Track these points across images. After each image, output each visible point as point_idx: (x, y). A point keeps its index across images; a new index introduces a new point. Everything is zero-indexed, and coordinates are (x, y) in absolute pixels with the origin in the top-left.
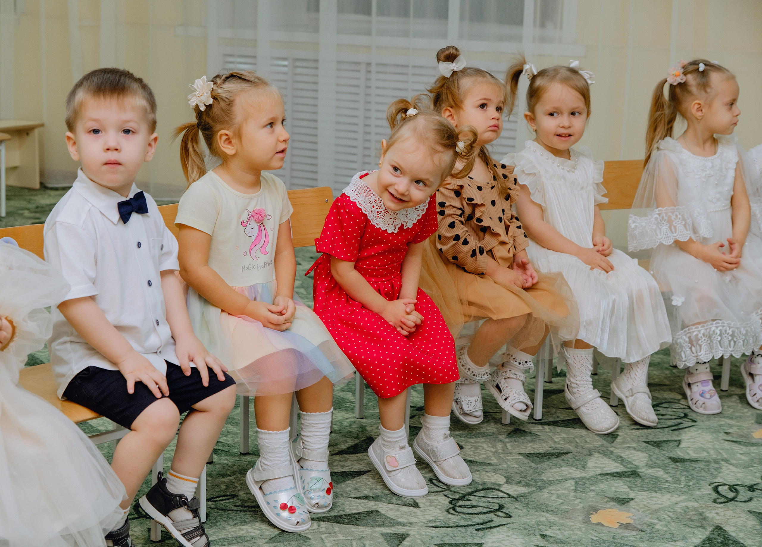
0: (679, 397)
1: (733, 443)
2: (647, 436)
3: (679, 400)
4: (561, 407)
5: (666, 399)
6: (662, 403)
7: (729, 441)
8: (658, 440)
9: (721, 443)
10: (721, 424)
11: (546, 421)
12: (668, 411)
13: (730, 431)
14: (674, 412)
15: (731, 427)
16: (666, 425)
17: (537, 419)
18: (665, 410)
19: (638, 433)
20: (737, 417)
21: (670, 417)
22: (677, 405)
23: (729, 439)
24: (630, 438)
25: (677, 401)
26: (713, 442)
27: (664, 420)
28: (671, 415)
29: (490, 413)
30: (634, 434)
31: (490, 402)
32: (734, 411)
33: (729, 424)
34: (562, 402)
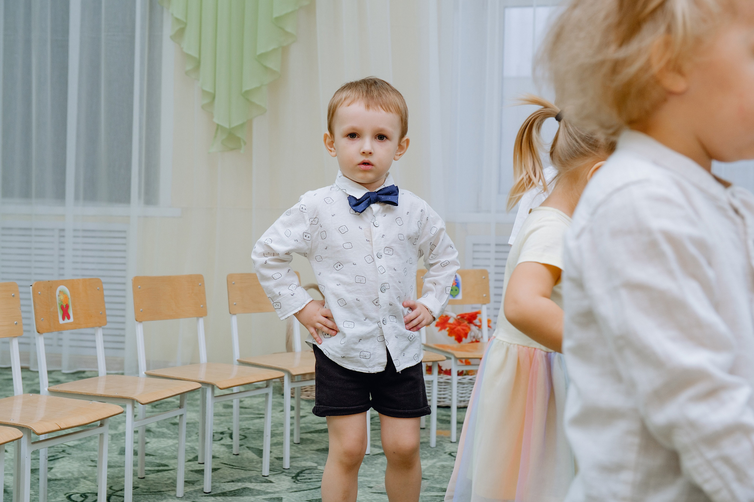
0: (315, 465)
1: (380, 494)
2: (307, 496)
3: (316, 467)
4: (223, 481)
5: (305, 467)
6: (304, 471)
7: (375, 493)
8: (317, 498)
9: (370, 495)
10: (361, 481)
11: (215, 493)
12: (312, 476)
13: (371, 485)
14: (317, 476)
15: (370, 483)
16: (317, 486)
17: (207, 492)
18: (309, 475)
19: (297, 494)
20: (370, 475)
21: (316, 480)
22: (317, 470)
23: (374, 492)
24: (294, 499)
25: (315, 468)
26: (364, 495)
27: (314, 483)
28: (316, 478)
29: (164, 491)
30: (295, 496)
31: (159, 483)
32: (365, 471)
33: (367, 481)
34: (221, 478)
